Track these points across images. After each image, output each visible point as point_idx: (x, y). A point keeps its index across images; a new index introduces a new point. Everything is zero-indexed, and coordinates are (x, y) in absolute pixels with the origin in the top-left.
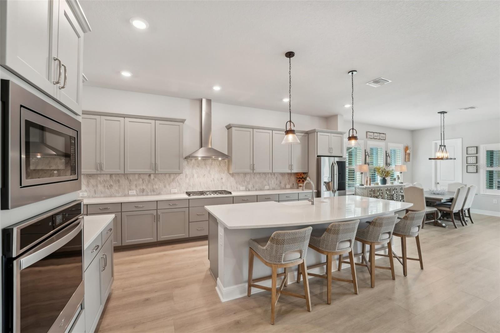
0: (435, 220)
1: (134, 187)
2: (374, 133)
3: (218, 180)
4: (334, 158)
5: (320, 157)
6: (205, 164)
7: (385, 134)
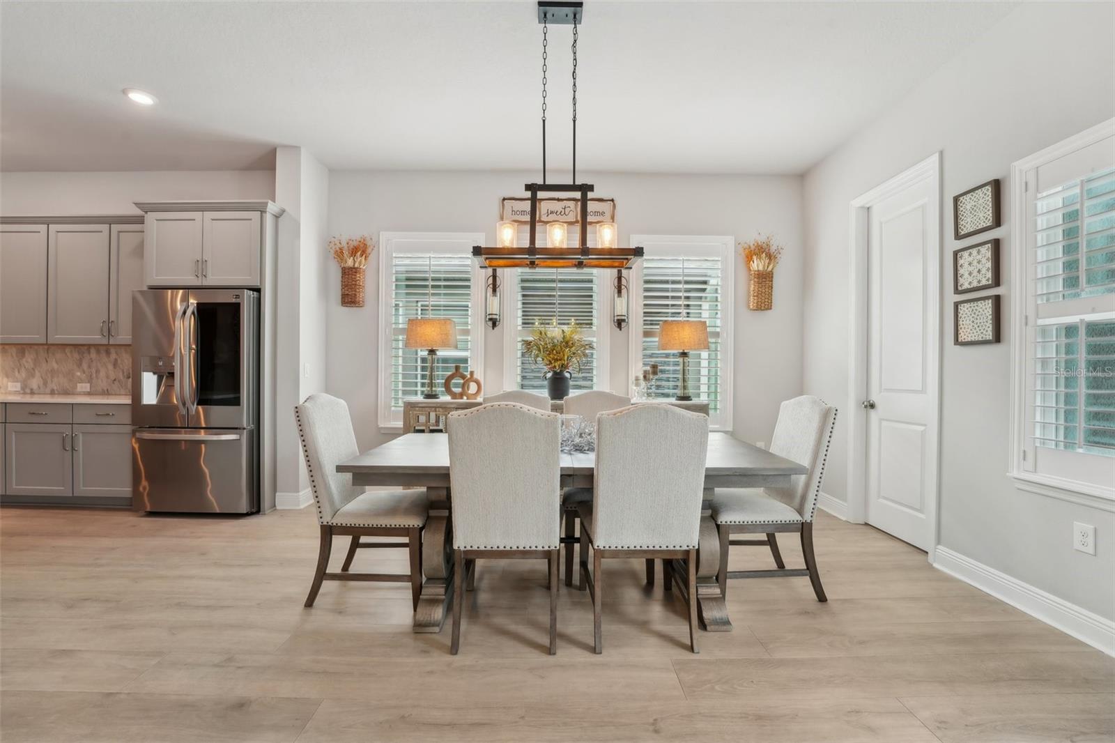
2: (539, 200)
7: (612, 200)
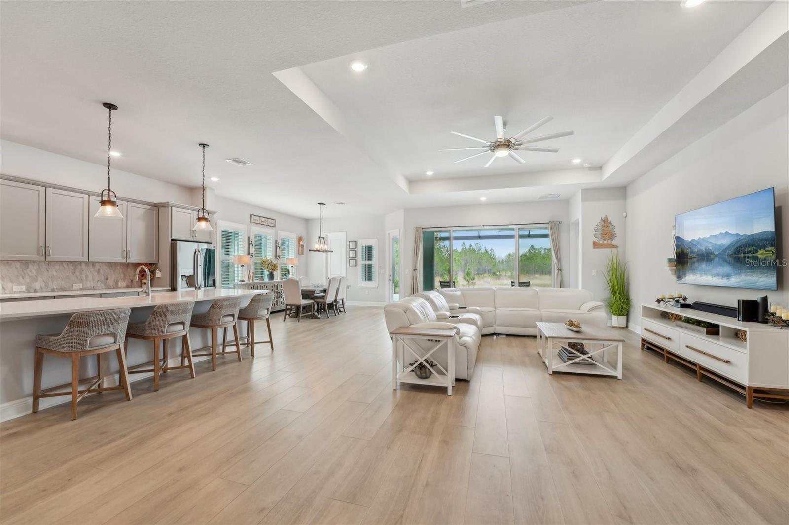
0: (311, 312)
2: (260, 217)
4: (197, 243)
5: (175, 242)
7: (275, 220)
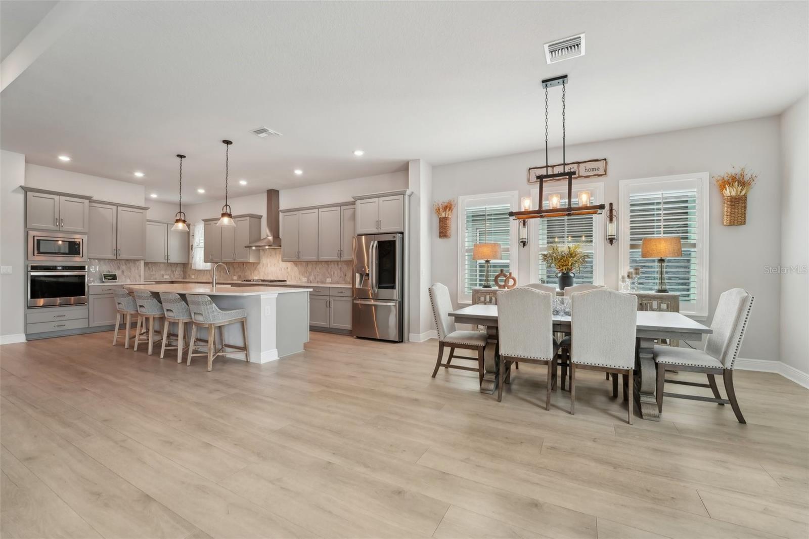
1: (236, 274)
2: (553, 166)
3: (284, 268)
6: (276, 254)
7: (605, 159)
